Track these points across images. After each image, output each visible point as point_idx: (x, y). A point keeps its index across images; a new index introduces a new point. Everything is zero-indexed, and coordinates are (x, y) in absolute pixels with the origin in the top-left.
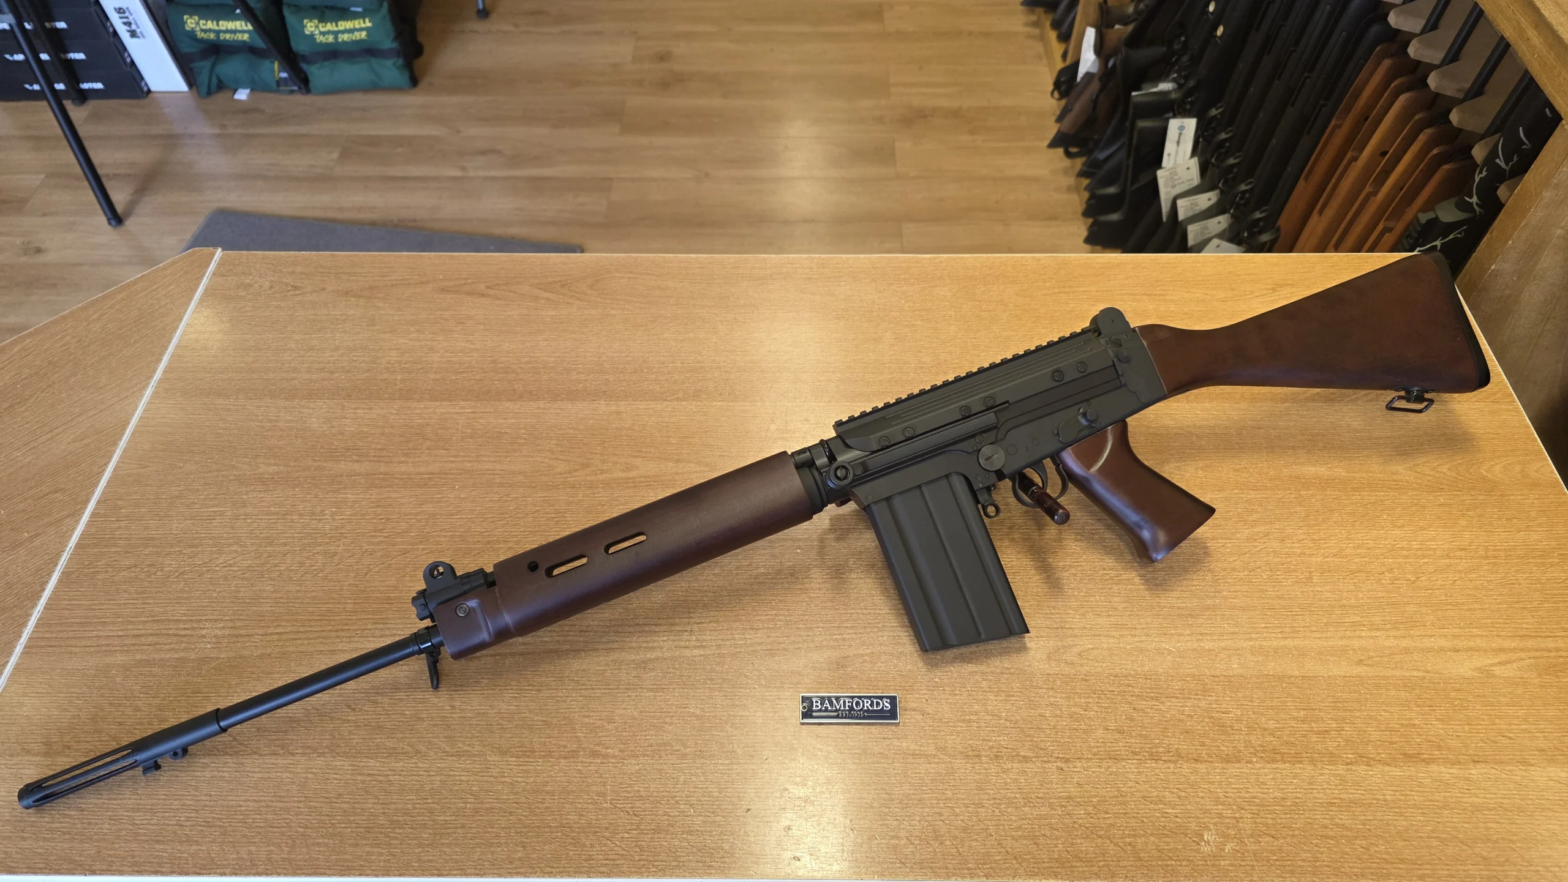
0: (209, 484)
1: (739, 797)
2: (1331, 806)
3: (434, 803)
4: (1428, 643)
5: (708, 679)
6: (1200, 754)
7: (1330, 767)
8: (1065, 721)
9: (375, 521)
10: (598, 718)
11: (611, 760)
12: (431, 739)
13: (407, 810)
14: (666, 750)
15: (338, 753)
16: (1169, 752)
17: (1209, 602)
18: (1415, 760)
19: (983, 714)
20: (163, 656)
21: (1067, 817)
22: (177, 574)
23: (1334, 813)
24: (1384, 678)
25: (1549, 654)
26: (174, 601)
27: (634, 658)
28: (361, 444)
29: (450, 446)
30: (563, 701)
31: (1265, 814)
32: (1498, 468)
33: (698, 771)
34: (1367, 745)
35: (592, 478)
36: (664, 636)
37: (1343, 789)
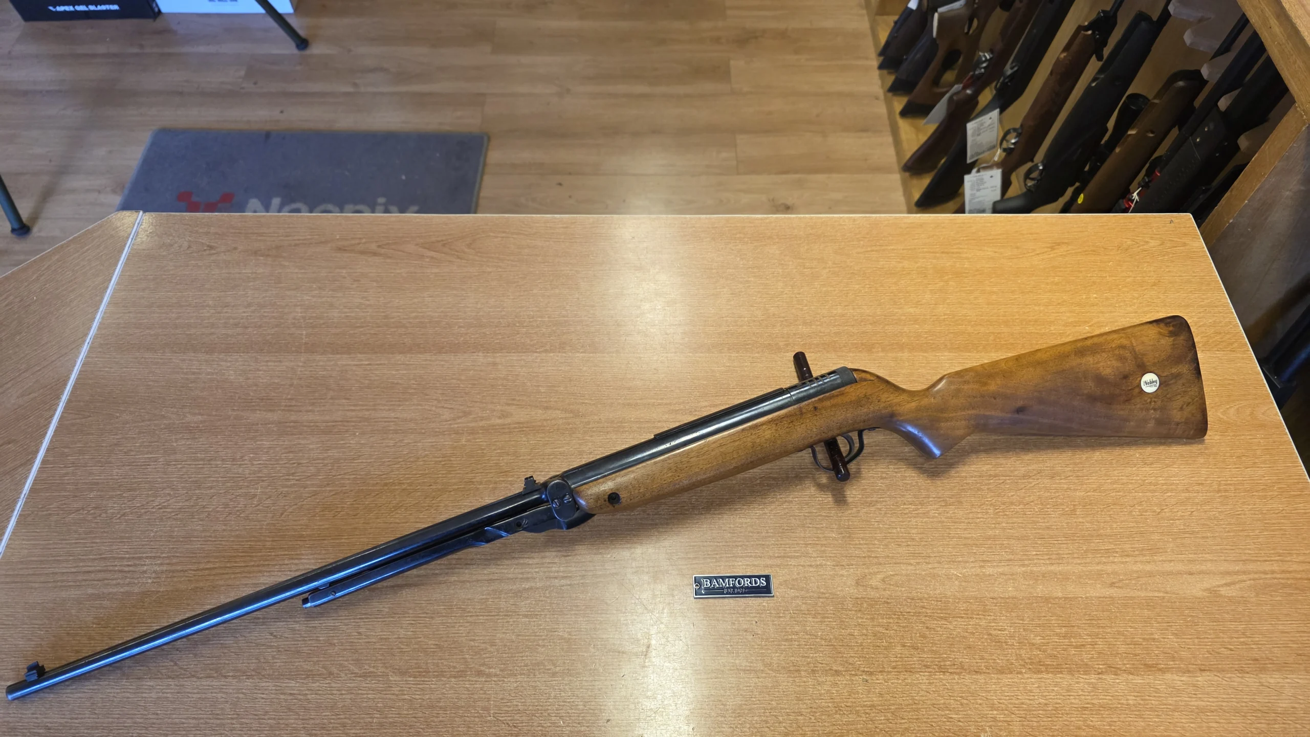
0: (144, 432)
1: (601, 709)
2: (1085, 710)
3: (345, 718)
4: (1168, 567)
5: (574, 606)
6: (980, 666)
7: (1085, 677)
8: (870, 639)
9: (287, 465)
10: (482, 641)
11: (493, 679)
12: (342, 662)
13: (324, 724)
14: (539, 669)
15: (262, 675)
16: (954, 665)
17: (990, 533)
18: (1153, 669)
19: (802, 633)
20: (111, 590)
21: (870, 722)
22: (119, 516)
23: (1086, 716)
24: (1132, 598)
25: (1267, 576)
26: (118, 540)
27: (511, 588)
28: (273, 394)
29: (350, 395)
30: (454, 627)
31: (1031, 717)
32: (1232, 411)
33: (566, 687)
34: (1116, 656)
35: (473, 424)
36: (536, 568)
37: (1094, 695)
